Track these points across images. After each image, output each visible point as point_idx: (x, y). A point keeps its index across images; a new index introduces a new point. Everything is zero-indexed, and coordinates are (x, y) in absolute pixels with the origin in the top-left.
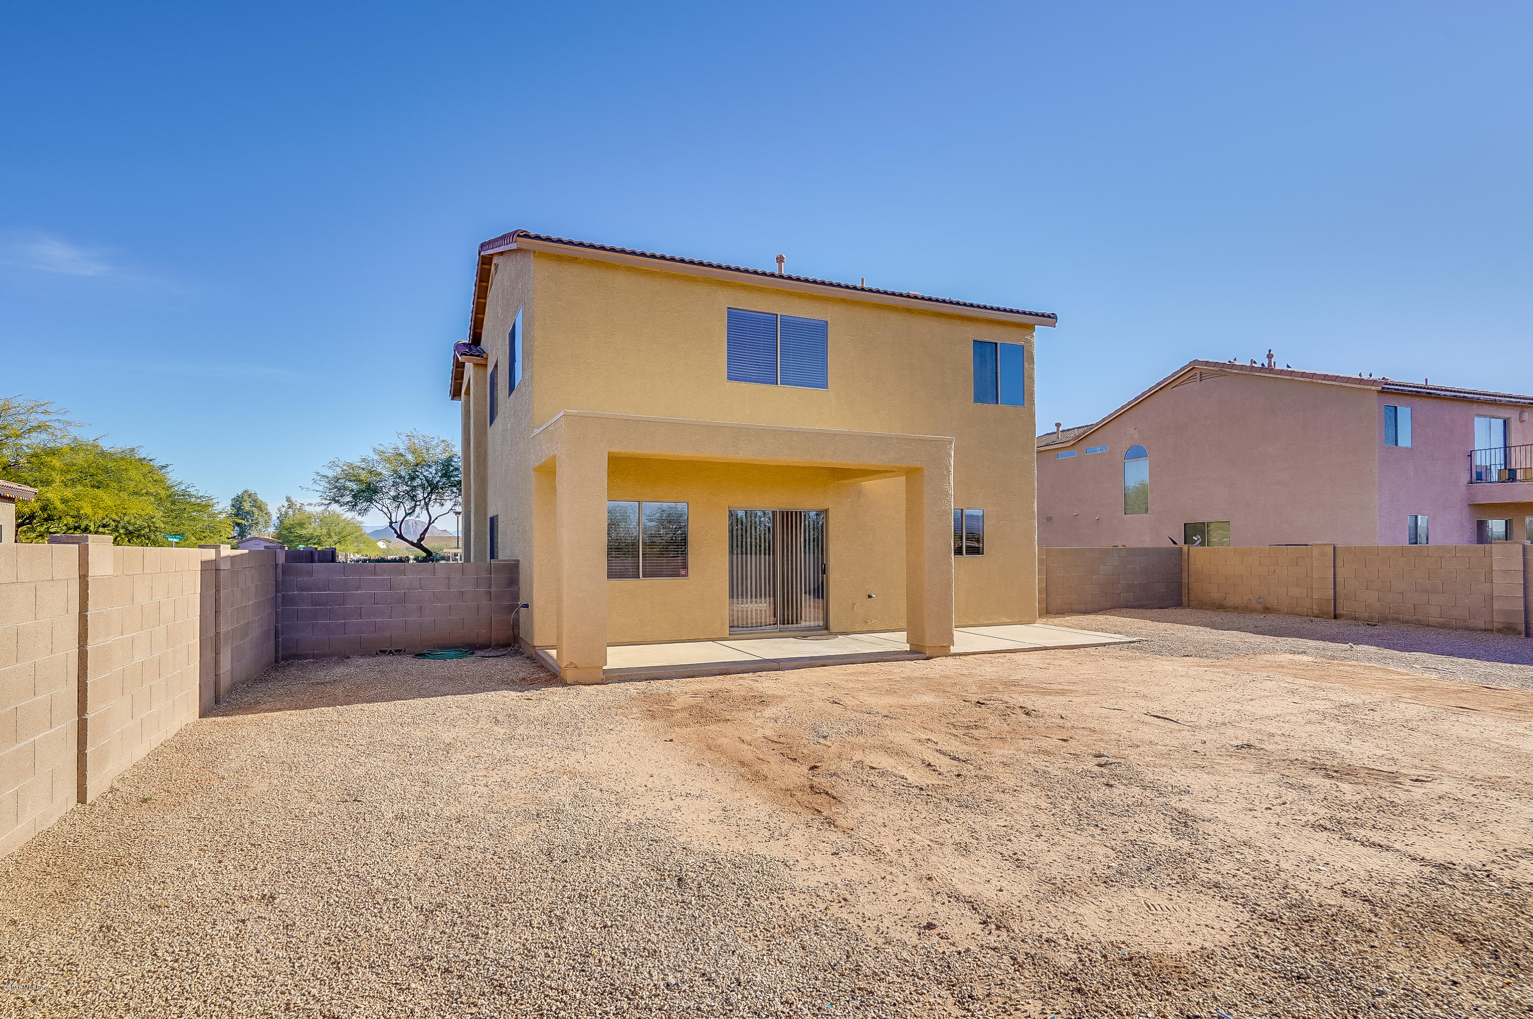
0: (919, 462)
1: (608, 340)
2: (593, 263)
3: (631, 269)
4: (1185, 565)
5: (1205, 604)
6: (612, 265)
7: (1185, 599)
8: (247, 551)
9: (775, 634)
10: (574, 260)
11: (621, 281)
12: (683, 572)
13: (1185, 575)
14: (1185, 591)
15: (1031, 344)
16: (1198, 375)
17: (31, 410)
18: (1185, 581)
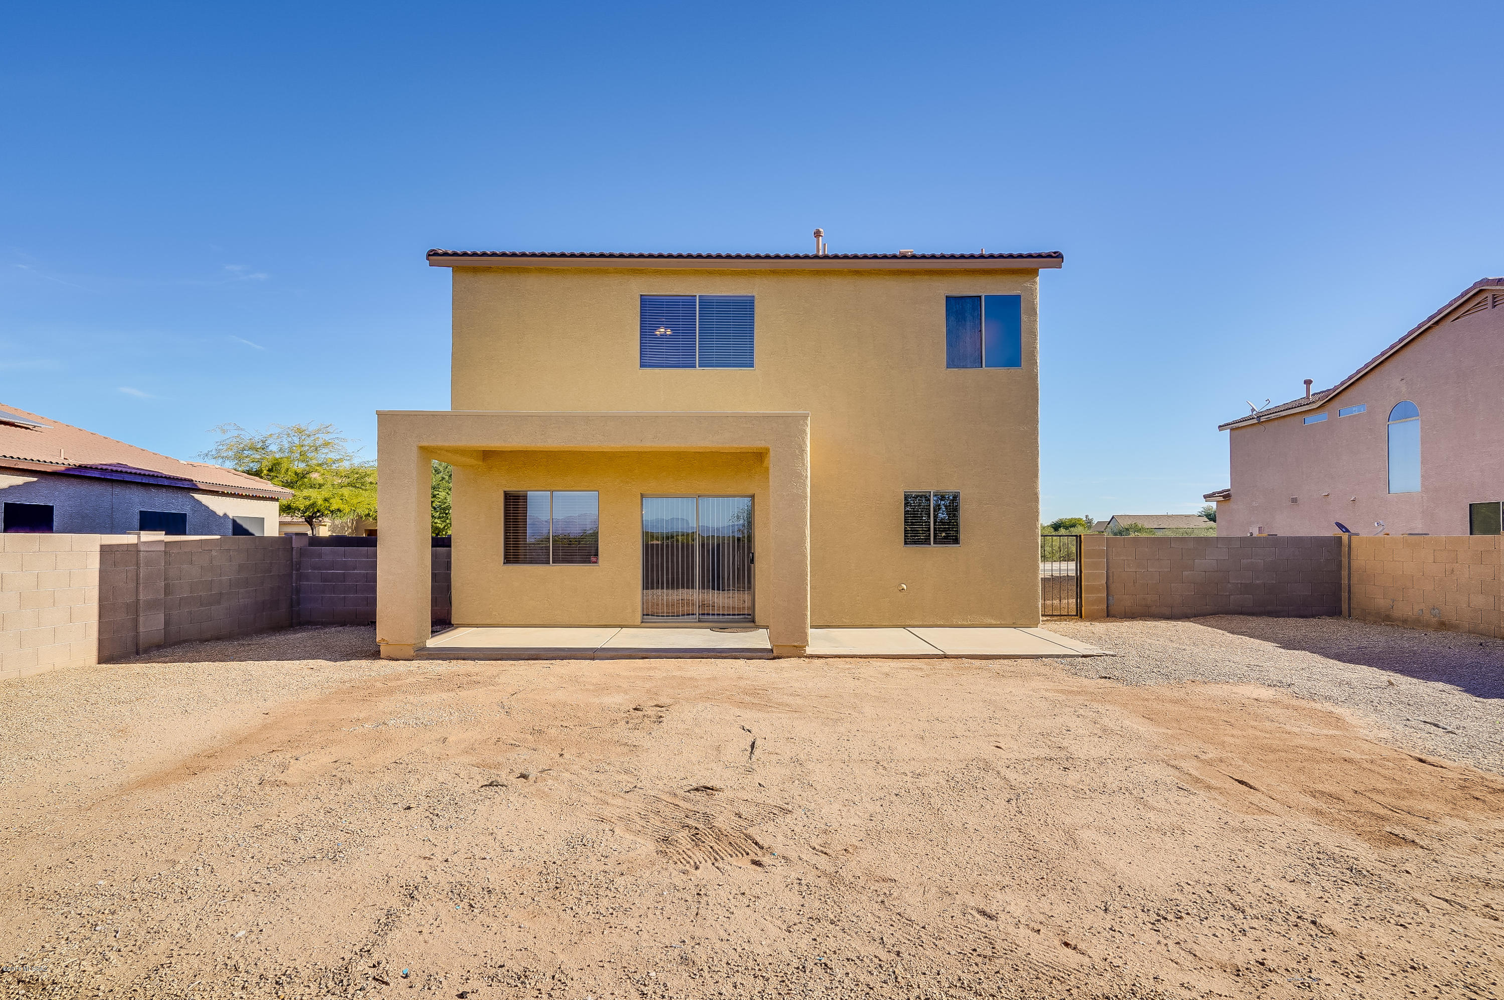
0: (763, 442)
1: (520, 340)
2: (506, 270)
3: (541, 270)
4: (1345, 561)
5: (1369, 614)
6: (524, 269)
7: (1345, 607)
8: (219, 537)
9: (692, 624)
10: (488, 269)
11: (532, 283)
12: (594, 559)
13: (1344, 573)
14: (1345, 595)
15: (1032, 292)
16: (1490, 299)
17: (318, 431)
18: (1345, 582)
